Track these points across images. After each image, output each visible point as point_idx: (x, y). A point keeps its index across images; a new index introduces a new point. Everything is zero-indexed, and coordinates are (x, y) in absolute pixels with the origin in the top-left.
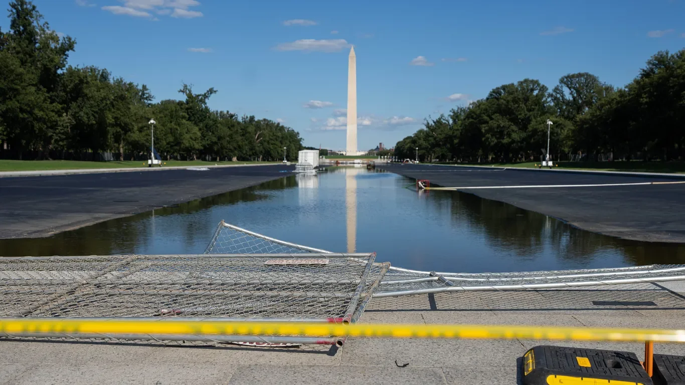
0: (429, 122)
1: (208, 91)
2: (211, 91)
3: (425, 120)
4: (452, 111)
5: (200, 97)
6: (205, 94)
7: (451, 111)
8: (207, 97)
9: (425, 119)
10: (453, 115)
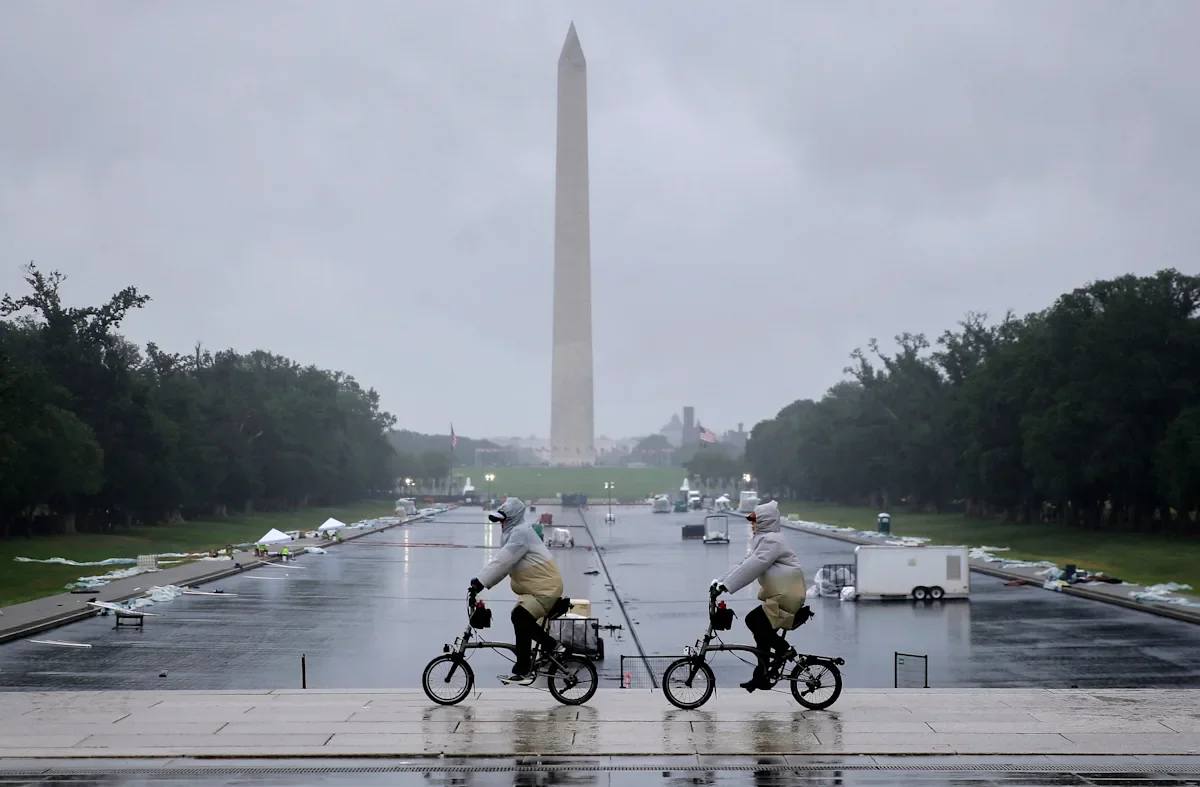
0: (869, 362)
1: (116, 299)
2: (128, 298)
3: (854, 356)
4: (947, 341)
5: (90, 319)
6: (106, 309)
7: (941, 340)
8: (113, 318)
9: (856, 354)
10: (952, 354)
